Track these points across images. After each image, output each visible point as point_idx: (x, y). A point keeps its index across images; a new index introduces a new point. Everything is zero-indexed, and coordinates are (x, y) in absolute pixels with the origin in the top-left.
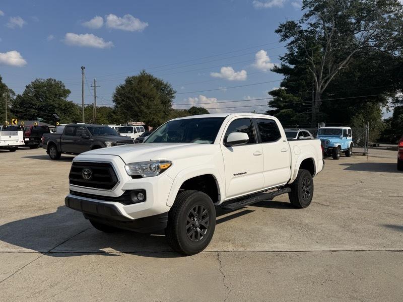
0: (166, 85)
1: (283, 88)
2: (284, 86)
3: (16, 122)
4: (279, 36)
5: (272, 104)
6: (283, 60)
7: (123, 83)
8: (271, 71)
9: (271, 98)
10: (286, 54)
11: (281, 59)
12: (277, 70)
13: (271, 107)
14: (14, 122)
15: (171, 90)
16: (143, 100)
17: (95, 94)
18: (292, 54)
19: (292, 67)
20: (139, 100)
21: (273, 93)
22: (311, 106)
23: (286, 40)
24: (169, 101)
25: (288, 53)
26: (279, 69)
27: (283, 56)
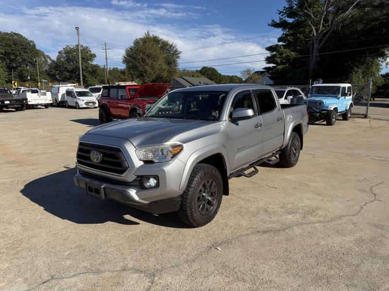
0: (171, 46)
1: (281, 43)
2: (282, 41)
3: (16, 84)
5: (269, 60)
6: (282, 14)
7: (132, 45)
8: (269, 25)
9: (268, 54)
10: (285, 7)
11: (279, 14)
12: (276, 25)
13: (267, 63)
14: (14, 84)
15: (176, 51)
16: (147, 61)
17: (106, 56)
18: (291, 8)
19: (290, 20)
20: (144, 61)
21: (270, 49)
22: (308, 62)
24: (174, 61)
25: (287, 6)
26: (277, 24)
27: (281, 10)
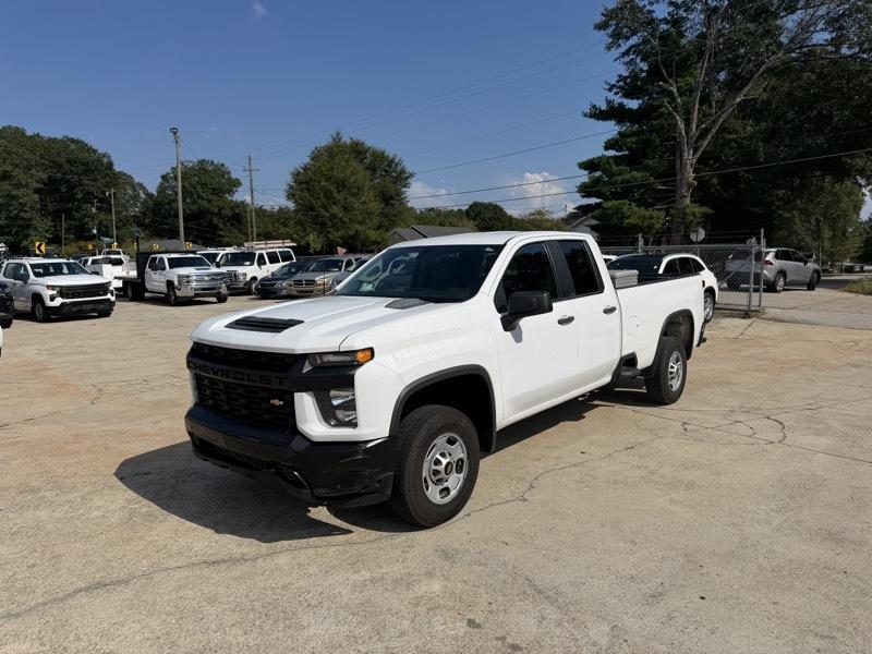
0: (392, 161)
1: (611, 153)
2: (613, 149)
3: (43, 248)
4: (604, 37)
5: (585, 190)
6: (615, 90)
8: (585, 116)
9: (584, 177)
10: (620, 76)
11: (610, 90)
12: (598, 115)
13: (584, 197)
14: (39, 248)
15: (403, 171)
17: (251, 185)
18: (634, 76)
19: (633, 104)
21: (589, 166)
22: (674, 192)
23: (619, 45)
24: (399, 194)
25: (626, 74)
26: (601, 112)
27: (613, 82)
